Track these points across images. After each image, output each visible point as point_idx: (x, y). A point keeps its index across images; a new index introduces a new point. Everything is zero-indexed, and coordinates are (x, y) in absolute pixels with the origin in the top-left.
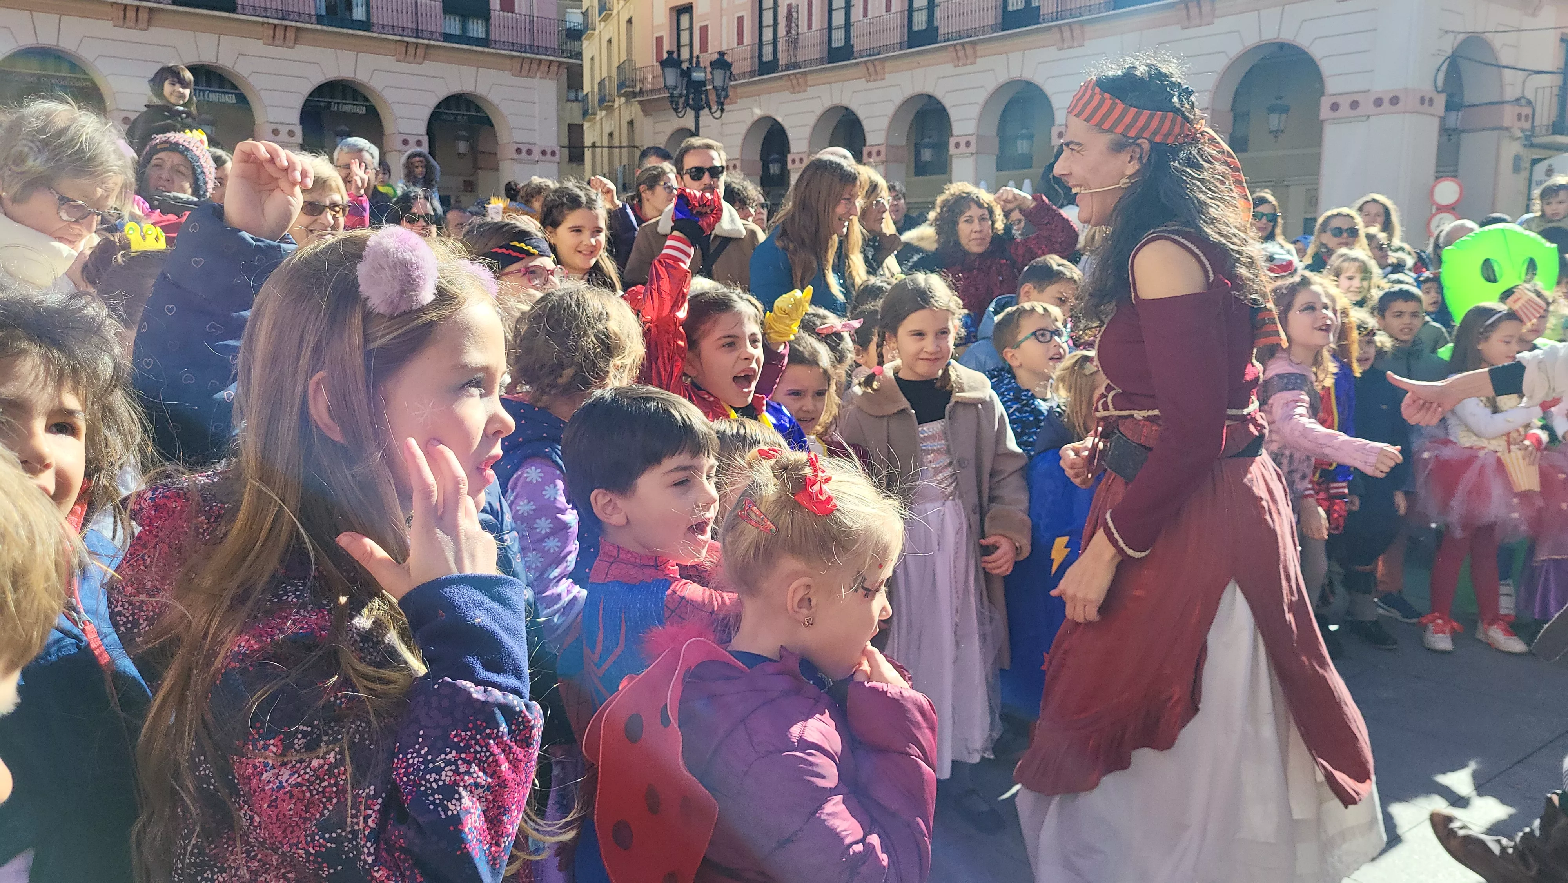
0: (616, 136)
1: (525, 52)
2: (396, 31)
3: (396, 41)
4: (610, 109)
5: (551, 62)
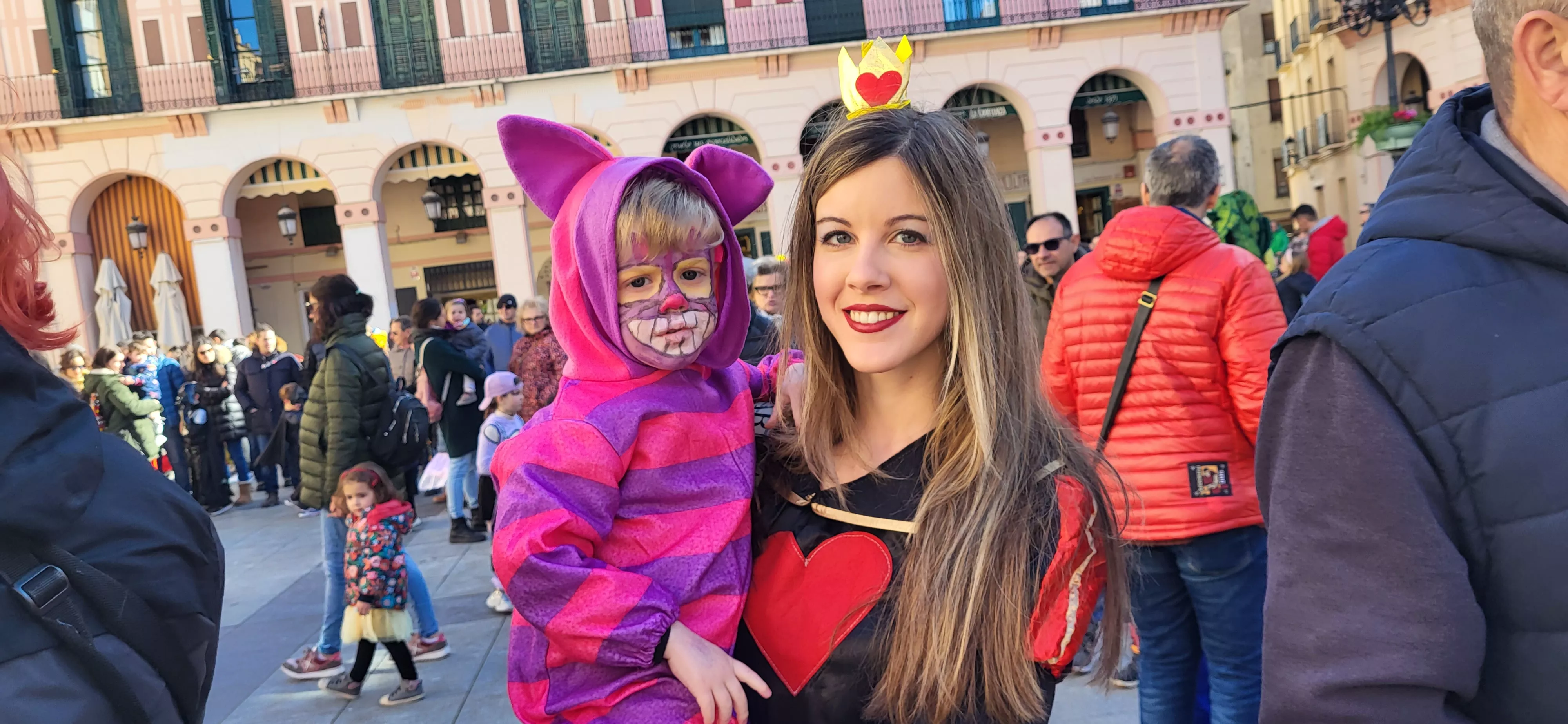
0: (1315, 81)
1: (1177, 6)
2: (1026, 19)
3: (1028, 30)
4: (1306, 51)
5: (1209, 11)
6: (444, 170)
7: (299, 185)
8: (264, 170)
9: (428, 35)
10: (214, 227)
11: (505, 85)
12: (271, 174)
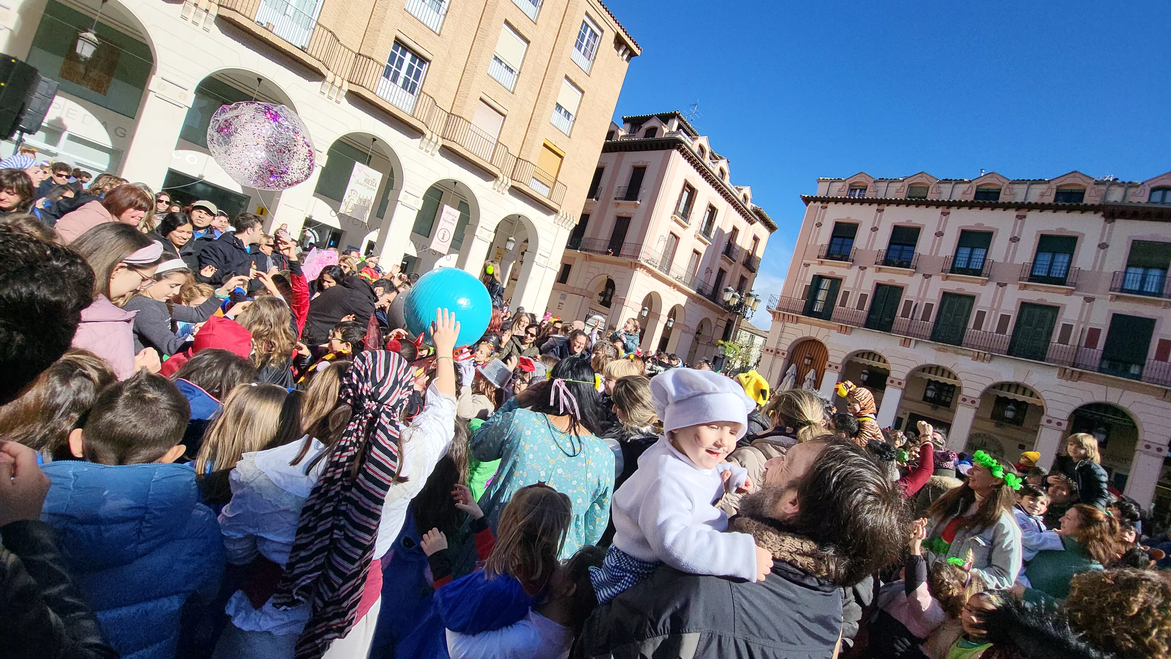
6: (943, 380)
7: (875, 364)
8: (864, 354)
9: (961, 325)
10: (837, 367)
11: (992, 355)
12: (866, 356)
